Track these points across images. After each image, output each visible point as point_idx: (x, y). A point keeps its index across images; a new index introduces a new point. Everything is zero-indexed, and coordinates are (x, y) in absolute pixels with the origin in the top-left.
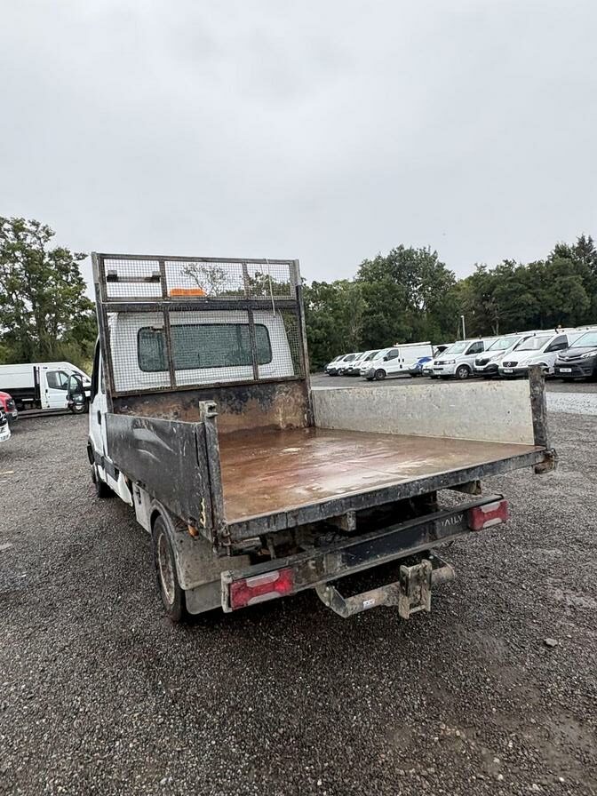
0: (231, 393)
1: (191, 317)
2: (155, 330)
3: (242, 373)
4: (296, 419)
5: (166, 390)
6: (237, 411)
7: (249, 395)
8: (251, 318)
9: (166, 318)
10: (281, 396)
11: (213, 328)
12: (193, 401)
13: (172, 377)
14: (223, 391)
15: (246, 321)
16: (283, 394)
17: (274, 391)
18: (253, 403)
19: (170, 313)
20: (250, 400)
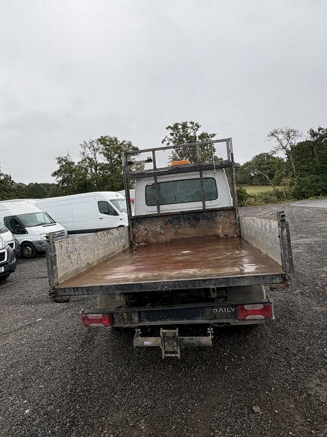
0: (190, 217)
1: (168, 178)
2: (149, 186)
3: (196, 206)
4: (230, 232)
5: (156, 215)
6: (194, 226)
7: (201, 218)
8: (201, 175)
9: (156, 179)
10: (220, 218)
11: (179, 182)
12: (170, 221)
13: (158, 208)
14: (186, 215)
15: (199, 176)
16: (222, 217)
17: (216, 215)
18: (203, 222)
19: (158, 177)
20: (201, 220)
